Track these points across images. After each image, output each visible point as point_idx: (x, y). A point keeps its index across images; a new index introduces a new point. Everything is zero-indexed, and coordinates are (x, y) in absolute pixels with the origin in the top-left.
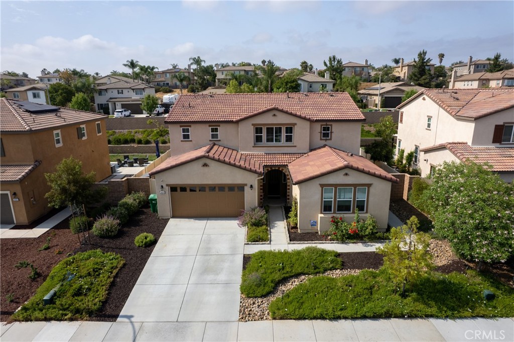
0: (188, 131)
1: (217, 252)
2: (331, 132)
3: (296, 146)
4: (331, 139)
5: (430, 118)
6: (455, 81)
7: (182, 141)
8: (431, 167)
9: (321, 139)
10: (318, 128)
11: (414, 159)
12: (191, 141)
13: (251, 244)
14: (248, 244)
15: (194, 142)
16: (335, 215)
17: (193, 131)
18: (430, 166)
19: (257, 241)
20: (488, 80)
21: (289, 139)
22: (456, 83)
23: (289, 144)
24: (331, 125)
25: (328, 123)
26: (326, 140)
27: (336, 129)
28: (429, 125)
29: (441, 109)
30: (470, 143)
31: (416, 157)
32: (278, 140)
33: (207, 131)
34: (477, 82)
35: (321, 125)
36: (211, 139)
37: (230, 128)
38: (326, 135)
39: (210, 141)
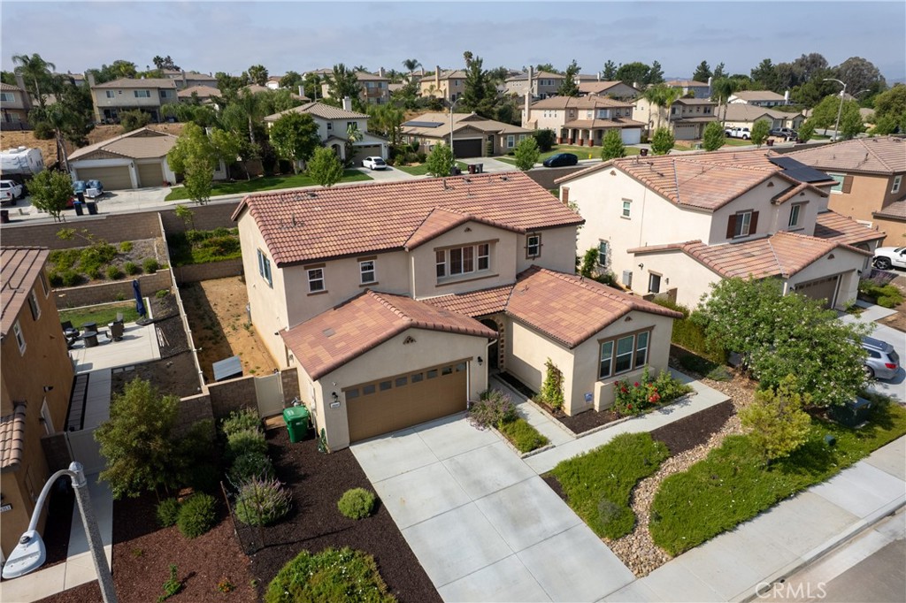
0: (319, 274)
1: (499, 485)
2: (540, 245)
3: (497, 275)
4: (539, 256)
5: (627, 202)
6: (530, 109)
7: (309, 295)
8: (651, 274)
9: (527, 258)
10: (524, 240)
11: (598, 260)
12: (326, 292)
13: (531, 455)
14: (526, 456)
15: (331, 292)
16: (617, 379)
17: (328, 275)
18: (649, 274)
19: (536, 448)
20: (576, 109)
21: (484, 264)
22: (532, 111)
23: (484, 272)
24: (540, 235)
25: (536, 232)
26: (534, 258)
27: (546, 239)
28: (626, 212)
29: (648, 191)
30: (706, 241)
31: (603, 258)
32: (469, 267)
33: (356, 269)
34: (564, 112)
35: (528, 236)
36: (362, 283)
37: (393, 259)
38: (532, 251)
39: (361, 286)
